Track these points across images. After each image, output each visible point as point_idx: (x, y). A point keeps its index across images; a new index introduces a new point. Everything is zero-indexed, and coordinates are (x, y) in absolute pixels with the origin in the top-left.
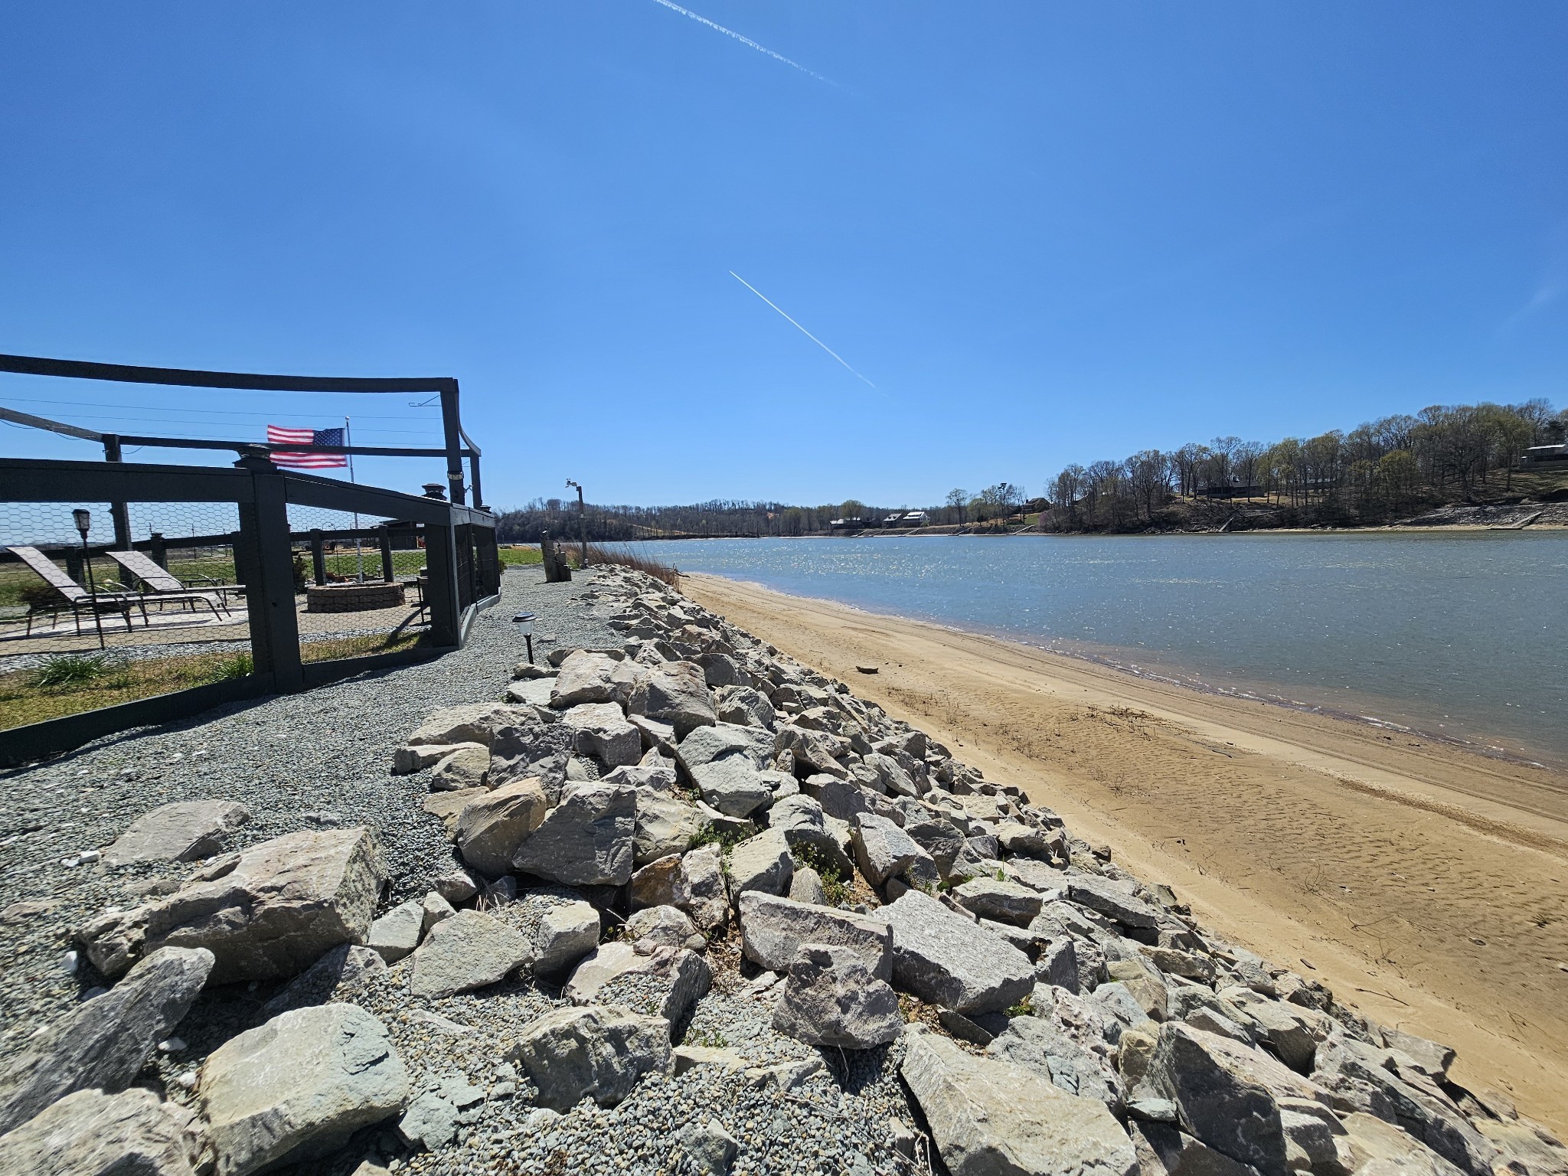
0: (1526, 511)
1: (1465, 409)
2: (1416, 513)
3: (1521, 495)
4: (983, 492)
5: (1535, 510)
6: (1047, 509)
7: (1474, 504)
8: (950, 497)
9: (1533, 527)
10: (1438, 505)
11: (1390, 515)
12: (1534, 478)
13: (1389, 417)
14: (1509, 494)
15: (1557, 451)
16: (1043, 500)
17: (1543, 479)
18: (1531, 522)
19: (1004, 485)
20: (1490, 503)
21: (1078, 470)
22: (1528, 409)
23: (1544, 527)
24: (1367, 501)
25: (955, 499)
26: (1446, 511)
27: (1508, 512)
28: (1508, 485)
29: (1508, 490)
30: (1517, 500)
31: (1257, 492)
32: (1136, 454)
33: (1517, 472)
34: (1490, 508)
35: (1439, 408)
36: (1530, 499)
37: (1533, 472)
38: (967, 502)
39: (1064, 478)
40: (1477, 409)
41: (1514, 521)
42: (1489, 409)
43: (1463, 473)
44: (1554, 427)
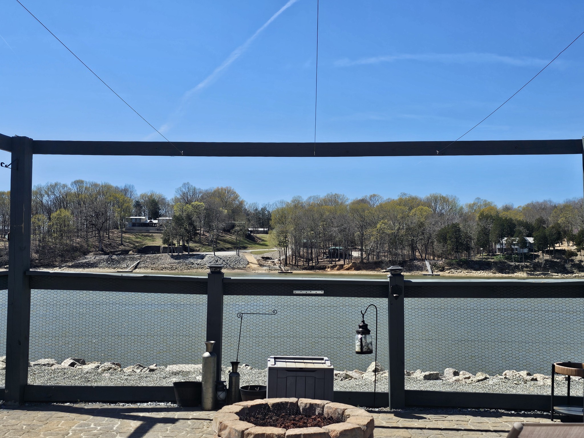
0: (133, 259)
1: (96, 185)
2: (73, 259)
3: (127, 248)
5: (136, 259)
7: (105, 253)
9: (137, 270)
10: (85, 253)
11: (58, 259)
12: (132, 237)
13: (53, 183)
14: (121, 247)
15: (142, 221)
17: (137, 238)
18: (136, 267)
20: (113, 253)
22: (125, 191)
23: (142, 270)
24: (43, 247)
26: (91, 258)
27: (124, 259)
28: (122, 241)
29: (122, 244)
30: (126, 252)
33: (125, 232)
34: (114, 257)
35: (82, 182)
36: (133, 252)
37: (131, 233)
40: (102, 186)
41: (128, 266)
43: (99, 231)
44: (138, 205)
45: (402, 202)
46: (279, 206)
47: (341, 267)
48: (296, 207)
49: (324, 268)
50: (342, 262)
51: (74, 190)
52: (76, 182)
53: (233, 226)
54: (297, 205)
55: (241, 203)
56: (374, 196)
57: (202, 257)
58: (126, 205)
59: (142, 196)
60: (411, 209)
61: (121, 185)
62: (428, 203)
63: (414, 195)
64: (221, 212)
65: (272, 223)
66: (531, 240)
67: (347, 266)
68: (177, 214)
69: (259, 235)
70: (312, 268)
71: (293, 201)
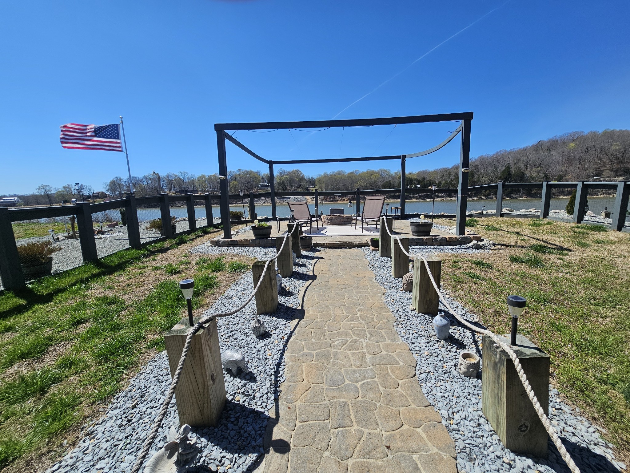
1: (246, 171)
4: (64, 187)
5: (264, 200)
6: (106, 197)
8: (39, 189)
9: (265, 204)
15: (265, 185)
16: (103, 193)
19: (77, 184)
21: (120, 179)
22: (257, 173)
23: (267, 204)
25: (44, 190)
27: (260, 200)
31: (196, 193)
32: (147, 175)
35: (240, 170)
38: (53, 192)
39: (113, 183)
42: (251, 172)
43: (249, 189)
44: (263, 178)
45: (367, 173)
46: (318, 176)
47: (344, 200)
48: (325, 176)
49: (337, 201)
50: (344, 198)
51: (238, 173)
52: (238, 170)
53: (301, 185)
54: (326, 176)
55: (303, 176)
56: (357, 171)
57: (289, 198)
58: (258, 178)
59: (264, 175)
60: (371, 175)
61: (255, 171)
62: (378, 173)
63: (372, 169)
64: (295, 180)
65: (316, 183)
66: (419, 186)
67: (346, 200)
68: (279, 181)
69: (311, 189)
70: (332, 201)
71: (324, 174)
